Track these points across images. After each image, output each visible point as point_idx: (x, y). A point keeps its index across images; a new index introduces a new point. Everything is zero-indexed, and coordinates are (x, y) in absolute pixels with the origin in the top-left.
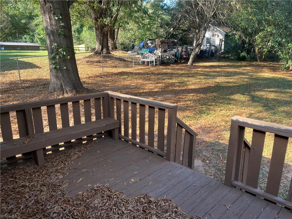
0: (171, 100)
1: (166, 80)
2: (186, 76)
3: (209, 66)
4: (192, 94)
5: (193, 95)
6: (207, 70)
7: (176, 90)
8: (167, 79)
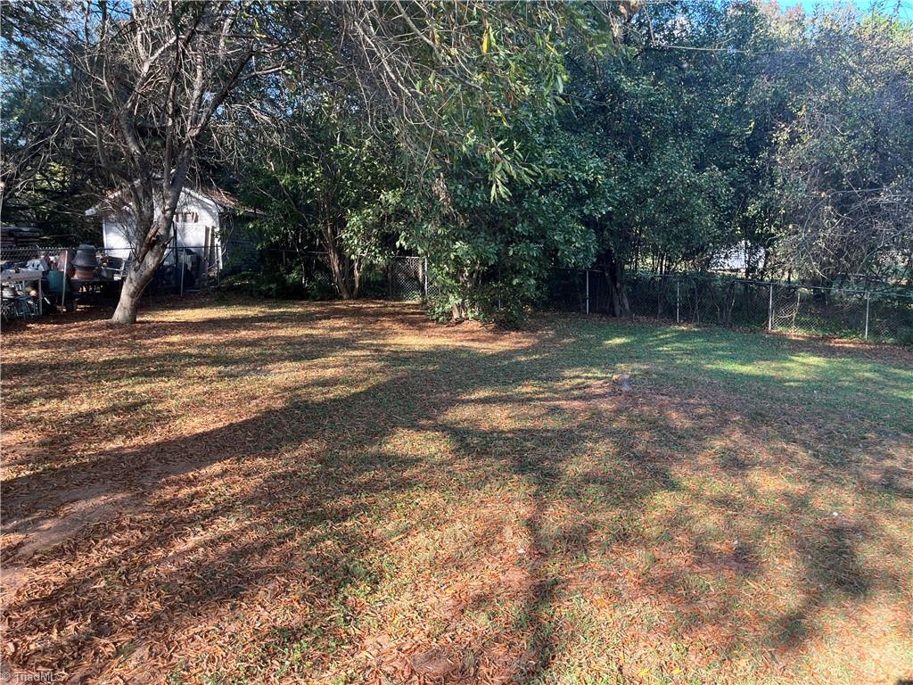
0: (121, 528)
1: (36, 403)
2: (134, 375)
3: (204, 322)
4: (217, 468)
5: (224, 473)
6: (205, 337)
7: (118, 456)
8: (42, 400)
